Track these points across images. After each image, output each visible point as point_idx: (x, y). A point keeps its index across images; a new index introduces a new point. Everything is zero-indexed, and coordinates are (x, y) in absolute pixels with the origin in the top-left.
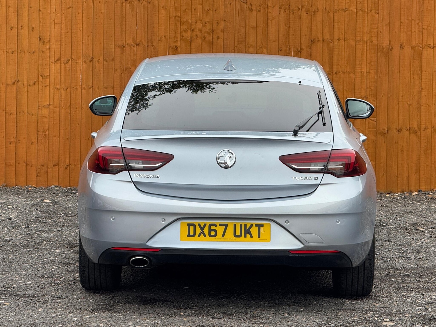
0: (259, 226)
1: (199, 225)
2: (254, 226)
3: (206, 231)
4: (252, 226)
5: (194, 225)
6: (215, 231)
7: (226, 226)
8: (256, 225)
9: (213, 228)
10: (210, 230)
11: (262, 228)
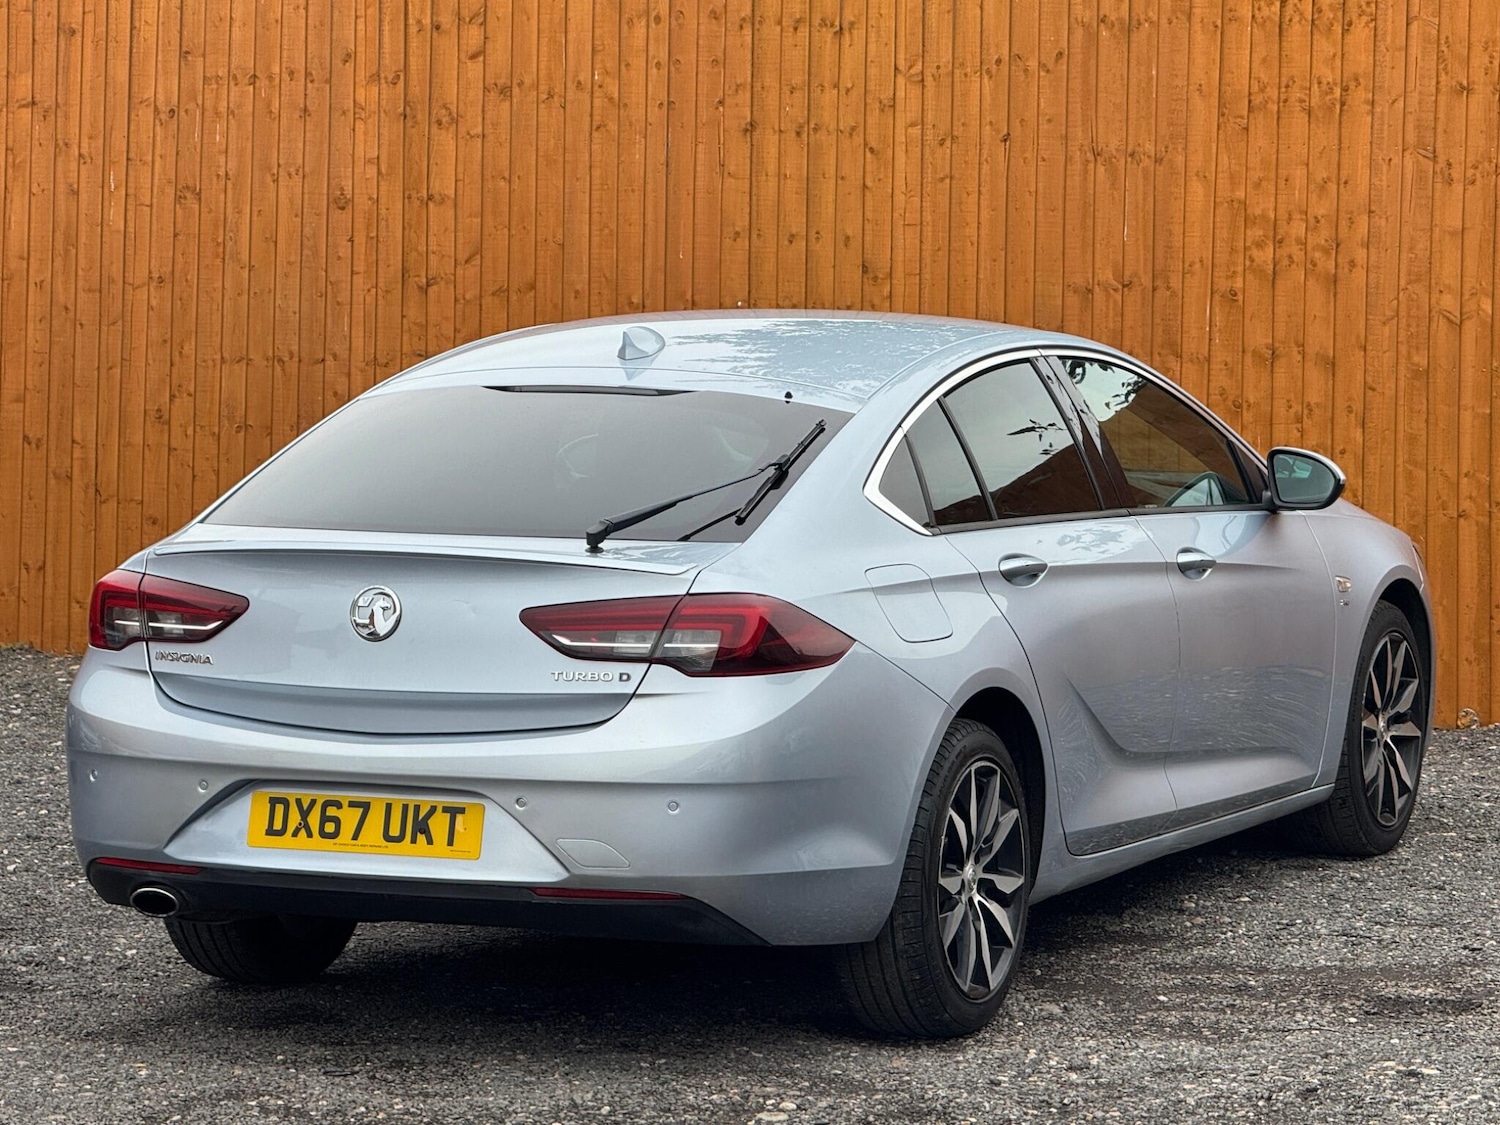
0: (454, 812)
1: (299, 802)
2: (439, 809)
3: (314, 820)
4: (433, 810)
5: (286, 802)
6: (337, 821)
7: (366, 807)
8: (446, 810)
9: (331, 811)
10: (324, 819)
11: (459, 818)
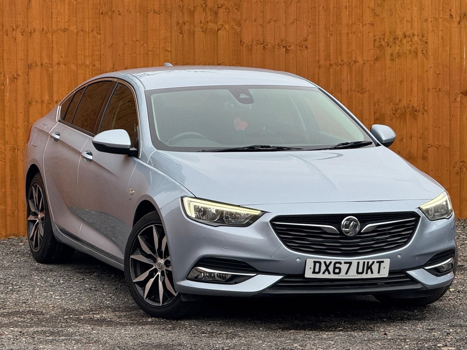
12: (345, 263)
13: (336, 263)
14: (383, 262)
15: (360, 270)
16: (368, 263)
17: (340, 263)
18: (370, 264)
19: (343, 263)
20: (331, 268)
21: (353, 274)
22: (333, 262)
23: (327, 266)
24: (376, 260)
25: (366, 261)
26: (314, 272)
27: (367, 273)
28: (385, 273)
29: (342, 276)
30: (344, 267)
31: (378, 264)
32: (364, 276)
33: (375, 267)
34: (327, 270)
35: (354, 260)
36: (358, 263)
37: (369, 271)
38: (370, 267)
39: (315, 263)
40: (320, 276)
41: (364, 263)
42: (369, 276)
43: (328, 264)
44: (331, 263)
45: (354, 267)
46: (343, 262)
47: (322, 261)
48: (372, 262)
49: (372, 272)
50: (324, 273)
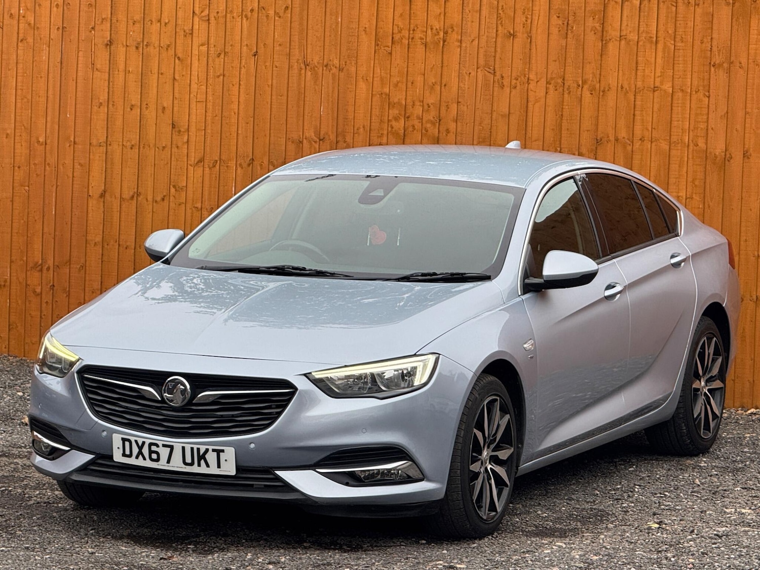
12: (164, 446)
13: (151, 445)
14: (223, 451)
15: (189, 460)
16: (198, 449)
17: (157, 446)
18: (201, 453)
19: (161, 446)
20: (145, 451)
21: (177, 465)
22: (148, 442)
23: (140, 448)
24: (211, 448)
25: (195, 447)
26: (124, 455)
27: (199, 465)
28: (229, 468)
29: (162, 465)
30: (164, 453)
31: (215, 453)
32: (195, 469)
33: (211, 457)
34: (140, 453)
35: (177, 443)
36: (183, 448)
37: (202, 462)
38: (202, 457)
39: (124, 440)
40: (132, 461)
41: (192, 449)
42: (203, 470)
43: (140, 444)
44: (144, 443)
45: (177, 453)
46: (160, 443)
47: (133, 439)
48: (204, 450)
49: (208, 466)
50: (137, 457)
